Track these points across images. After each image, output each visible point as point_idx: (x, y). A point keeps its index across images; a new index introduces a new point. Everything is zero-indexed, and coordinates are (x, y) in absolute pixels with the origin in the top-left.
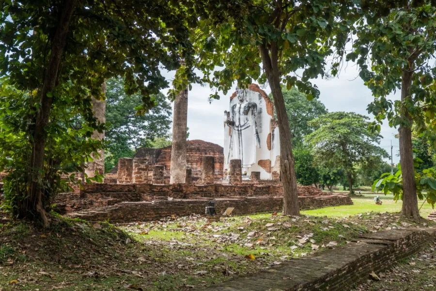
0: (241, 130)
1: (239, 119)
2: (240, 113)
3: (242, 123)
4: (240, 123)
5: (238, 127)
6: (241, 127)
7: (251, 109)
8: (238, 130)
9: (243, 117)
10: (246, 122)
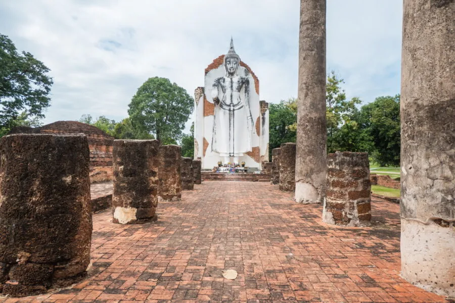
0: (234, 110)
1: (231, 96)
2: (232, 89)
3: (235, 102)
4: (232, 101)
5: (229, 106)
6: (234, 106)
7: (244, 86)
8: (230, 110)
9: (236, 94)
10: (239, 101)
